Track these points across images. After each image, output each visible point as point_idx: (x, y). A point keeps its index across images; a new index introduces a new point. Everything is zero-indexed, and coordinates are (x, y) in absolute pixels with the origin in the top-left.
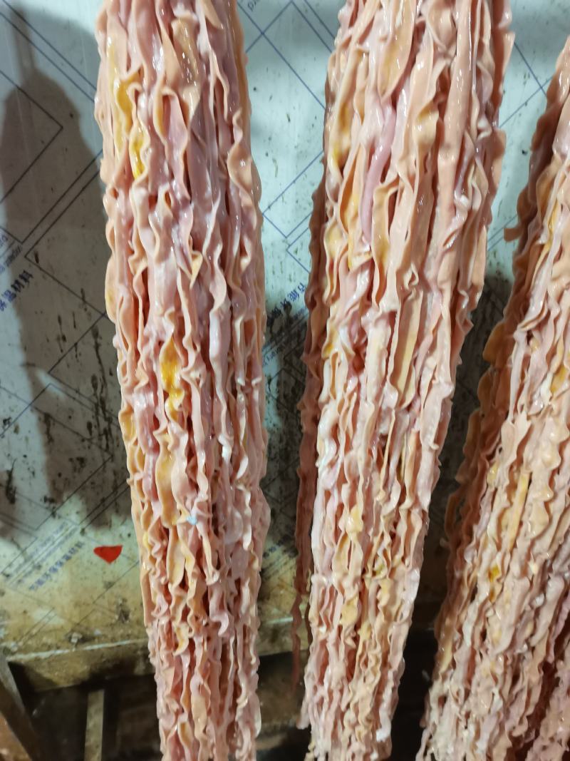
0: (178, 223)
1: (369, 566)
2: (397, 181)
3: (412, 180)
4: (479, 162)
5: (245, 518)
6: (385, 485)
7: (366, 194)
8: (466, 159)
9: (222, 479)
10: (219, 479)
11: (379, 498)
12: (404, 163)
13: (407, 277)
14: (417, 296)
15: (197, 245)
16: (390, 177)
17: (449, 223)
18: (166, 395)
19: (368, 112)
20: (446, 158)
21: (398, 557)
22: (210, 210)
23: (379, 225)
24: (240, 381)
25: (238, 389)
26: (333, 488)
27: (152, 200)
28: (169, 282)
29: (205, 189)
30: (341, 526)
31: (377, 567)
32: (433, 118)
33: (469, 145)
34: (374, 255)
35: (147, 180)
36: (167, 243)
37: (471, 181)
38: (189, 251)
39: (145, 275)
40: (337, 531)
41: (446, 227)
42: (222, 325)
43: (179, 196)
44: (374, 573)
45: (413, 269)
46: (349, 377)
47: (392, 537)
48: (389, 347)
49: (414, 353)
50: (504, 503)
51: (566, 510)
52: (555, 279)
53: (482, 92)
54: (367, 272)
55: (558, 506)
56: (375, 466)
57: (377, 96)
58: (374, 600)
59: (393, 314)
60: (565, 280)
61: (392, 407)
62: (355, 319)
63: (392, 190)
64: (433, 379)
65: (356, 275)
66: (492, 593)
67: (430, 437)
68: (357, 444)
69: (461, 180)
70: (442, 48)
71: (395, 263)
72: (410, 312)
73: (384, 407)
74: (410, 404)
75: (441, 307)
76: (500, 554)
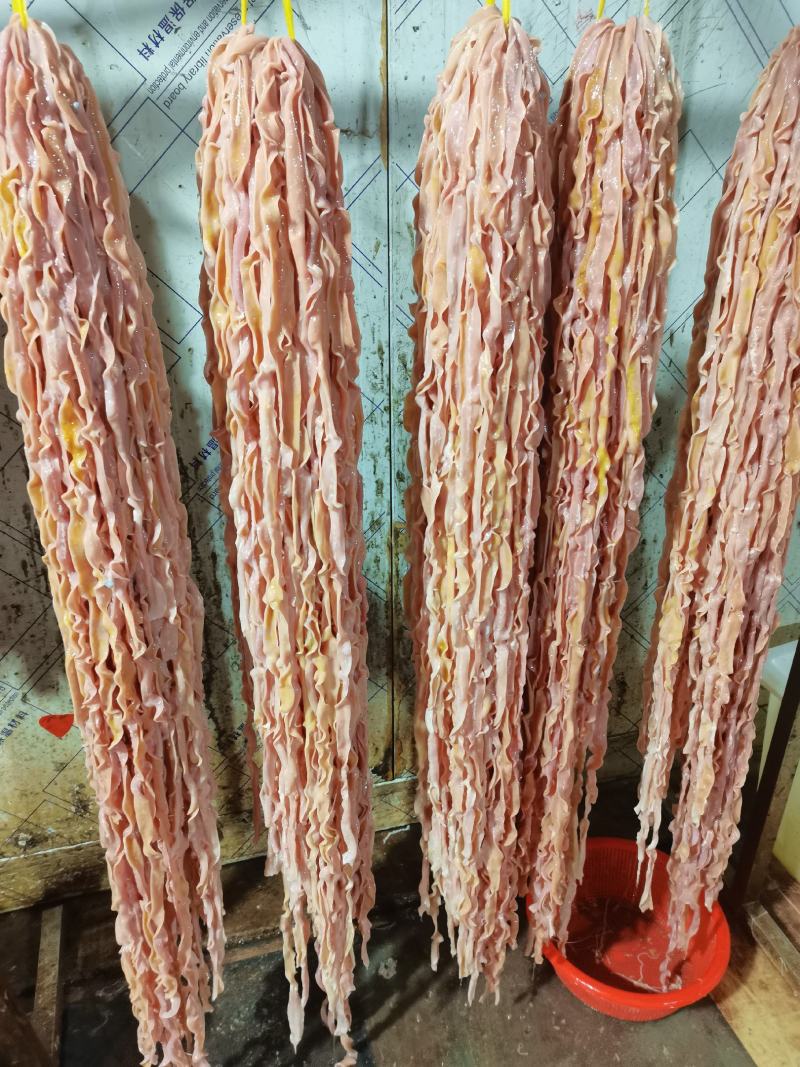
0: (64, 295)
1: (299, 641)
2: (256, 256)
3: (267, 252)
4: (324, 235)
5: (167, 590)
6: (301, 550)
7: (237, 268)
8: (313, 233)
9: (137, 546)
10: (134, 546)
11: (296, 563)
12: (259, 237)
13: (280, 340)
14: (294, 358)
15: (83, 314)
16: (251, 252)
17: (309, 289)
18: (70, 458)
19: (226, 198)
20: (294, 232)
21: (328, 629)
22: (91, 283)
23: (250, 294)
24: (142, 443)
25: (142, 451)
26: (250, 559)
27: (38, 276)
28: (60, 347)
29: (86, 266)
30: (265, 600)
31: (307, 642)
32: (276, 199)
33: (312, 221)
34: (248, 321)
35: (31, 258)
36: (56, 313)
37: (324, 254)
38: (76, 318)
39: (38, 340)
40: (263, 606)
41: (309, 291)
42: (116, 388)
43: (61, 270)
44: (306, 650)
45: (284, 333)
46: (247, 441)
47: (319, 608)
48: (276, 407)
49: (302, 413)
50: (437, 571)
51: (486, 569)
52: (435, 343)
53: (317, 178)
54: (247, 338)
55: (478, 564)
56: (286, 531)
57: (231, 184)
58: (311, 683)
59: (274, 375)
60: (442, 343)
61: (290, 466)
62: (243, 383)
63: (256, 263)
64: (324, 436)
65: (237, 341)
66: (444, 670)
67: (333, 496)
68: (266, 509)
69: (312, 252)
70: (273, 143)
71: (266, 326)
72: (291, 373)
73: (283, 468)
74: (309, 464)
75: (317, 367)
76: (445, 627)
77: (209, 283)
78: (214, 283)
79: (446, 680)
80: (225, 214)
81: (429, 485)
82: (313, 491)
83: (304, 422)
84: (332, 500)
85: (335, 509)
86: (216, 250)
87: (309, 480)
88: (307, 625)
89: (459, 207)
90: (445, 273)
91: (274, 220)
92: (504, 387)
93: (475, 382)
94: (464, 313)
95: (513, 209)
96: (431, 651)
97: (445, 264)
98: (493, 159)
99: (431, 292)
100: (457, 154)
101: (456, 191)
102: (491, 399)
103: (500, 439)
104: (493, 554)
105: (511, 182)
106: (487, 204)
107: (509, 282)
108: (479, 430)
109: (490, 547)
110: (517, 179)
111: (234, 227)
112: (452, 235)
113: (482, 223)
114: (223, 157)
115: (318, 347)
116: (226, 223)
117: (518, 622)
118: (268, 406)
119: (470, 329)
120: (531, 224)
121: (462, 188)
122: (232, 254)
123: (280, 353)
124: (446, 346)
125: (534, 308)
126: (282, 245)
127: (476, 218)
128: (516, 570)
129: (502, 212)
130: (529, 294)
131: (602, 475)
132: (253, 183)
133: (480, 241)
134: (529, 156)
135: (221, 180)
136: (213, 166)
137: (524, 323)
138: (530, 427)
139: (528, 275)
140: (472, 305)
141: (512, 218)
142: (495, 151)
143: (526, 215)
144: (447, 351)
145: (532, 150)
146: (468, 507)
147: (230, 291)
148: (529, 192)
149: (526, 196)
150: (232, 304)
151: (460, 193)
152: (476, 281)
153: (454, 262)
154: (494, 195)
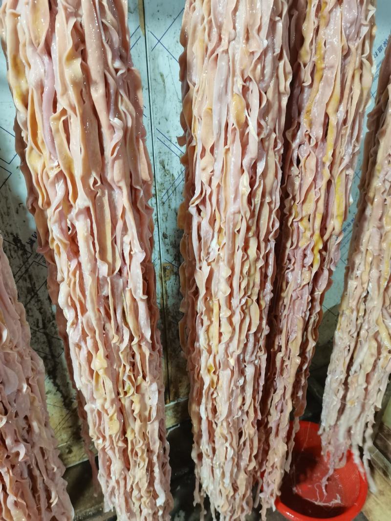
1: (120, 390)
2: (64, 112)
3: (74, 109)
4: (122, 92)
6: (118, 330)
7: (47, 122)
8: (112, 91)
11: (115, 340)
12: (65, 97)
13: (91, 181)
14: (103, 194)
16: (59, 109)
17: (112, 139)
19: (31, 61)
20: (96, 90)
21: (140, 378)
23: (61, 145)
26: (80, 341)
30: (92, 367)
31: (126, 389)
32: (78, 62)
33: (111, 80)
34: (62, 168)
37: (122, 108)
40: (91, 372)
41: (112, 141)
44: (126, 393)
45: (94, 175)
46: (69, 259)
47: (133, 365)
48: (92, 234)
49: (112, 234)
50: (206, 322)
51: (242, 321)
52: (204, 169)
53: (112, 41)
54: (62, 181)
55: (236, 319)
56: (106, 319)
57: (35, 49)
58: (130, 412)
59: (88, 209)
60: (210, 170)
61: (106, 275)
62: (62, 216)
63: (63, 118)
64: (131, 250)
65: (53, 184)
66: (212, 382)
67: (140, 291)
68: (89, 306)
69: (112, 107)
70: (71, 9)
71: (78, 172)
72: (102, 207)
73: (101, 277)
74: (120, 271)
75: (122, 199)
76: (212, 356)
77: (23, 134)
78: (26, 134)
79: (213, 387)
80: (32, 76)
81: (200, 268)
82: (124, 289)
83: (114, 241)
84: (140, 295)
85: (142, 300)
86: (26, 106)
87: (121, 282)
88: (125, 378)
89: (222, 63)
90: (211, 116)
91: (77, 81)
92: (257, 200)
93: (235, 198)
94: (227, 147)
95: (266, 64)
96: (203, 372)
97: (211, 110)
98: (251, 23)
99: (199, 131)
100: (220, 19)
101: (220, 50)
102: (248, 209)
103: (253, 236)
104: (246, 311)
105: (266, 43)
106: (246, 60)
107: (263, 123)
108: (239, 231)
109: (244, 307)
110: (270, 39)
111: (41, 87)
112: (217, 86)
113: (243, 76)
114: (23, 22)
115: (123, 184)
116: (34, 84)
117: (260, 348)
118: (86, 234)
119: (233, 159)
120: (277, 77)
121: (225, 48)
122: (41, 111)
123: (92, 191)
124: (212, 172)
125: (278, 141)
126: (86, 102)
127: (238, 72)
128: (261, 319)
129: (259, 67)
130: (275, 131)
131: (316, 251)
132: (55, 47)
133: (241, 91)
134: (279, 21)
135: (25, 45)
136: (15, 32)
137: (271, 153)
138: (273, 226)
139: (275, 116)
140: (233, 141)
141: (265, 72)
142: (253, 16)
143: (275, 69)
144: (213, 175)
145: (280, 16)
146: (229, 282)
147: (43, 142)
148: (278, 51)
149: (275, 54)
150: (46, 153)
151: (223, 52)
152: (238, 122)
153: (219, 107)
154: (253, 53)
